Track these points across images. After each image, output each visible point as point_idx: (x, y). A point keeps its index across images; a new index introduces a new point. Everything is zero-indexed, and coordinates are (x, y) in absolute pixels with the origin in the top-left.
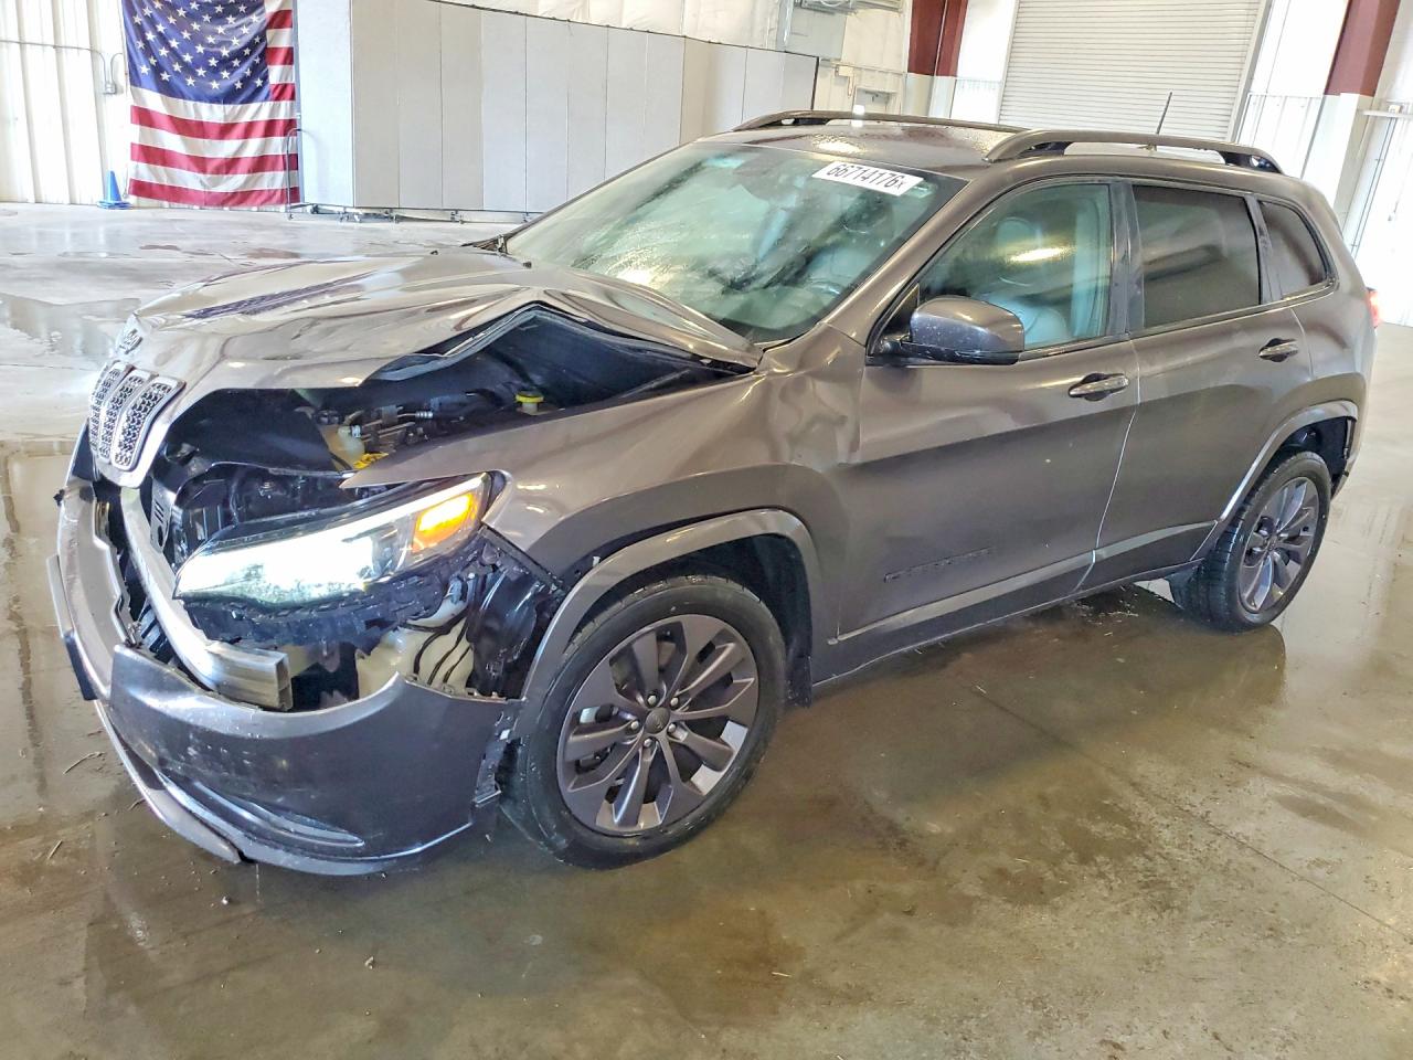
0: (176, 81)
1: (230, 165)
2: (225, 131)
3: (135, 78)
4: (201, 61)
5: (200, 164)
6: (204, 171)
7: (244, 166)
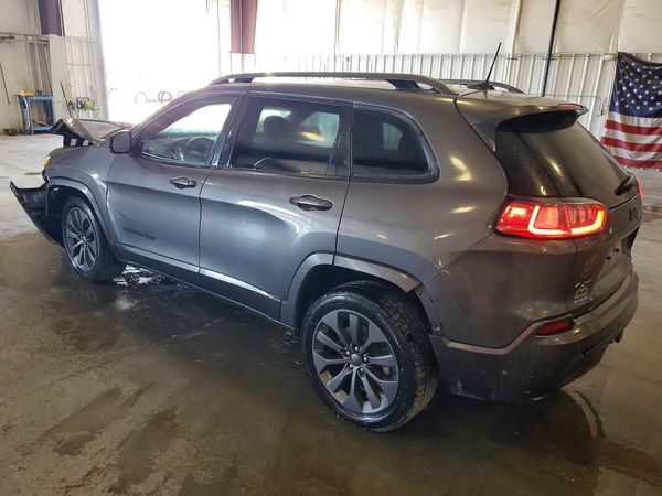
0: (632, 108)
1: (648, 148)
2: (650, 131)
3: (612, 108)
4: (647, 98)
5: (632, 146)
6: (632, 150)
7: (656, 148)
